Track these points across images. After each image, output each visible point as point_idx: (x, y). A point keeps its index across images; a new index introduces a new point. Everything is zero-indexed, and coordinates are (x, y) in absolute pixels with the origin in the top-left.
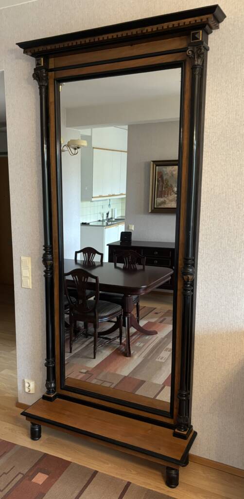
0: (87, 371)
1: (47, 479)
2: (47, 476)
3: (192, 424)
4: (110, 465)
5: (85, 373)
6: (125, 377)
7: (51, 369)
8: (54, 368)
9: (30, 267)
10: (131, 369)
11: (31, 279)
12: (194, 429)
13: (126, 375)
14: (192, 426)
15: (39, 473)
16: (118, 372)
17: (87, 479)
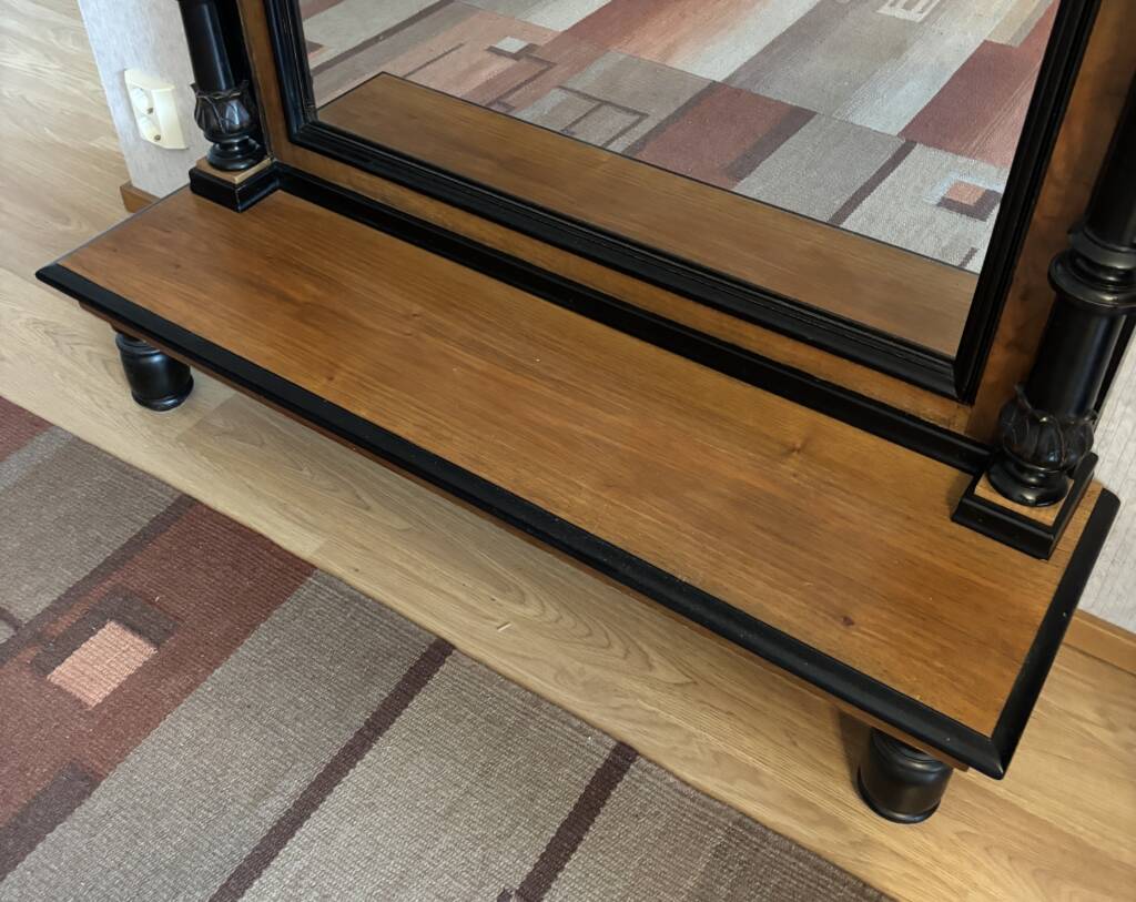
0: (530, 48)
1: (145, 669)
2: (152, 651)
4: (531, 611)
5: (516, 56)
6: (713, 87)
10: (751, 50)
13: (719, 78)
14: (1095, 460)
15: (111, 625)
16: (679, 62)
17: (377, 694)
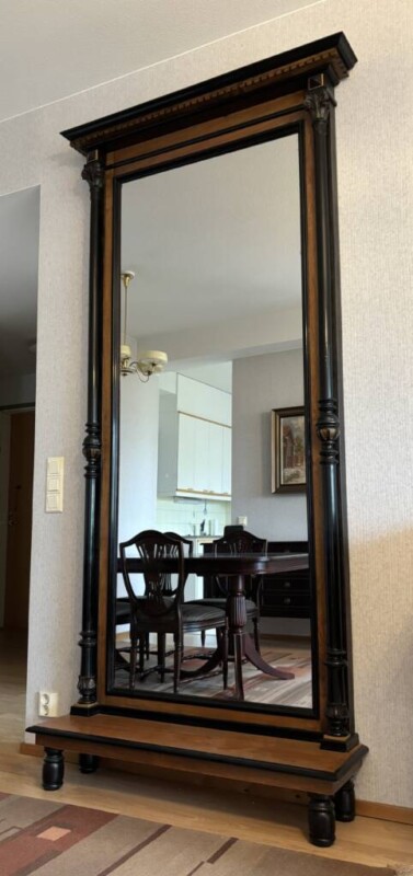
1: (68, 834)
2: (69, 831)
3: (356, 731)
7: (89, 650)
8: (95, 649)
9: (62, 473)
11: (62, 495)
12: (362, 741)
14: (357, 735)
15: (53, 827)
